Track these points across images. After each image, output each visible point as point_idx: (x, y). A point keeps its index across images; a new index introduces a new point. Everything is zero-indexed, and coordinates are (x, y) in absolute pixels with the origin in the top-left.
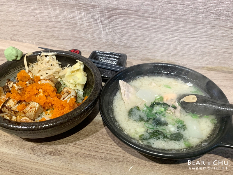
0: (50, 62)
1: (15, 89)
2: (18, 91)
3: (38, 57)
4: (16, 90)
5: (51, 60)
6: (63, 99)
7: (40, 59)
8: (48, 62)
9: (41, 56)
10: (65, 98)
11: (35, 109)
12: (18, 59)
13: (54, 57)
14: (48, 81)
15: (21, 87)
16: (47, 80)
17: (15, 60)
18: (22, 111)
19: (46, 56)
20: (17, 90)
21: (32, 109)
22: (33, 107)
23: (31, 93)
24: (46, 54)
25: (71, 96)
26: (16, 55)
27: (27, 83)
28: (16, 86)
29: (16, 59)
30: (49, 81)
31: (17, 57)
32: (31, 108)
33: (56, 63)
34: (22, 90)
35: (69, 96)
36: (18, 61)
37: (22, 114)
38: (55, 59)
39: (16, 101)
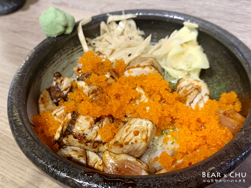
0: (125, 33)
1: (82, 92)
2: (91, 96)
3: (103, 25)
4: (84, 94)
5: (127, 29)
6: (190, 103)
7: (107, 29)
8: (122, 34)
9: (109, 23)
10: (192, 102)
11: (147, 136)
12: (69, 31)
13: (133, 23)
14: (147, 69)
15: (95, 87)
16: (144, 67)
17: (62, 35)
18: (113, 141)
19: (118, 22)
20: (87, 94)
21: (139, 137)
22: (140, 132)
23: (124, 99)
24: (117, 18)
25: (203, 96)
26: (64, 23)
27: (108, 76)
28: (84, 87)
29: (65, 31)
30: (151, 69)
31: (66, 27)
32: (136, 133)
33: (136, 33)
34: (98, 92)
35: (199, 97)
36: (68, 35)
37: (113, 147)
38: (133, 27)
39: (92, 120)
